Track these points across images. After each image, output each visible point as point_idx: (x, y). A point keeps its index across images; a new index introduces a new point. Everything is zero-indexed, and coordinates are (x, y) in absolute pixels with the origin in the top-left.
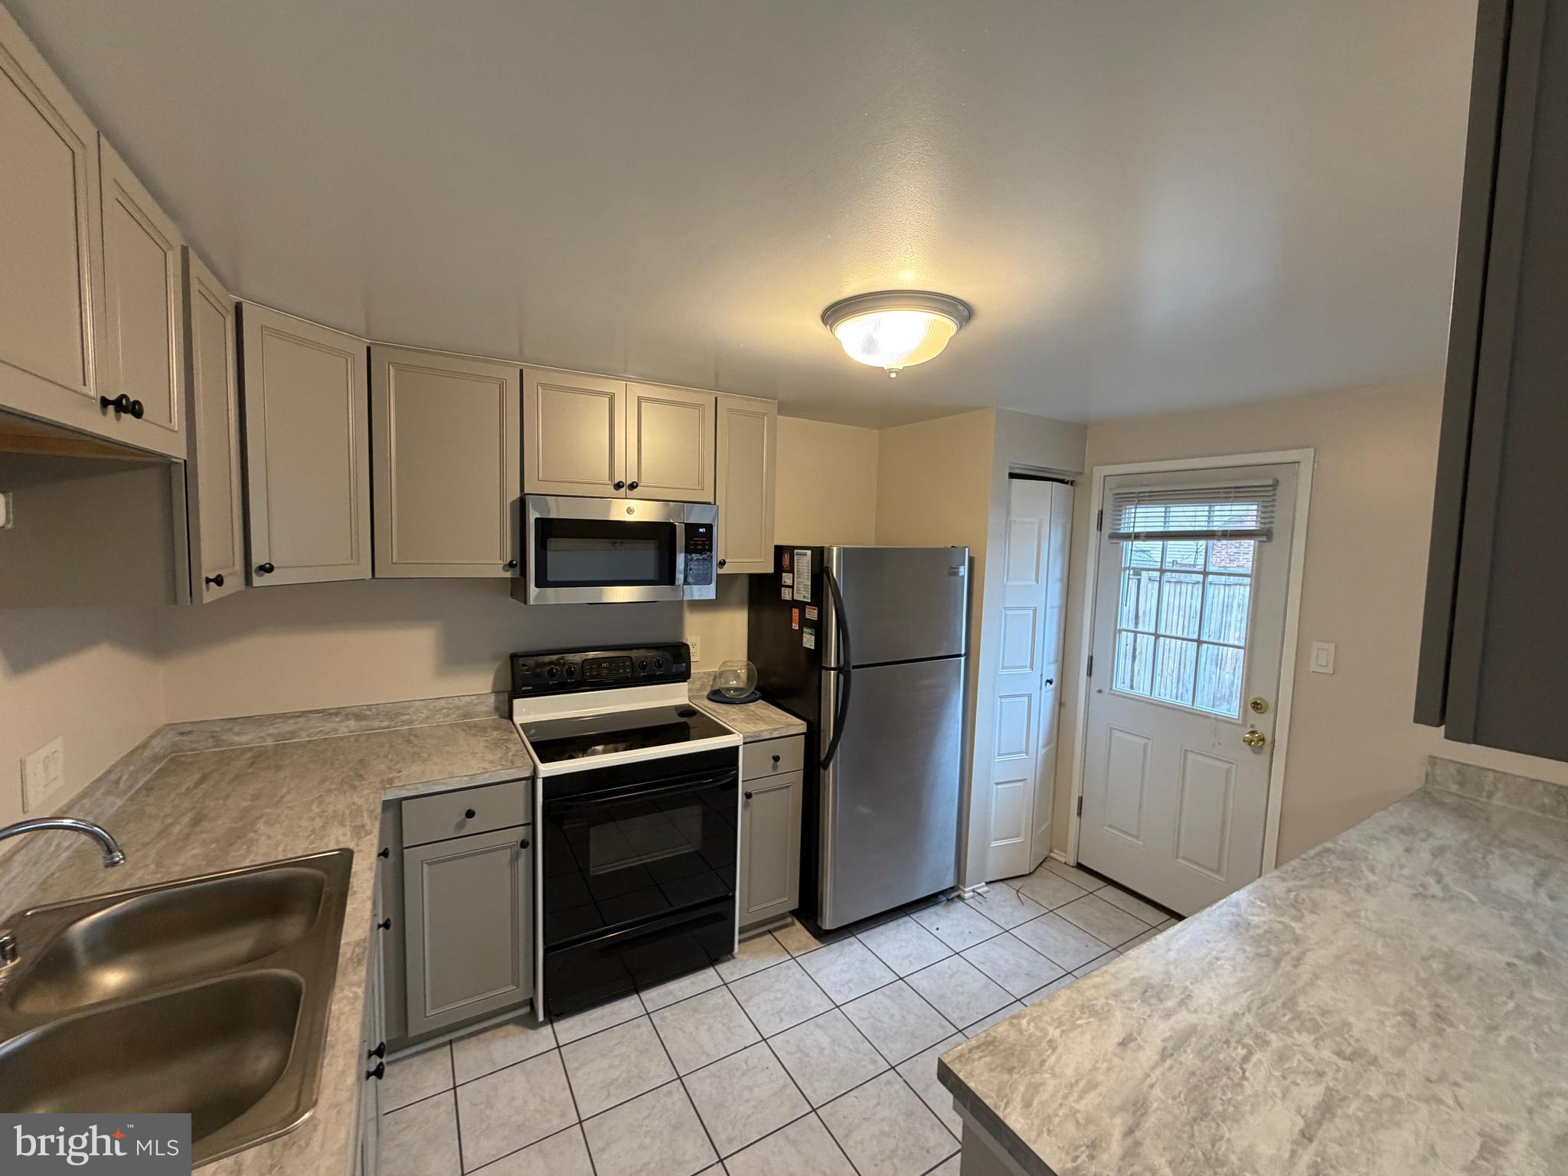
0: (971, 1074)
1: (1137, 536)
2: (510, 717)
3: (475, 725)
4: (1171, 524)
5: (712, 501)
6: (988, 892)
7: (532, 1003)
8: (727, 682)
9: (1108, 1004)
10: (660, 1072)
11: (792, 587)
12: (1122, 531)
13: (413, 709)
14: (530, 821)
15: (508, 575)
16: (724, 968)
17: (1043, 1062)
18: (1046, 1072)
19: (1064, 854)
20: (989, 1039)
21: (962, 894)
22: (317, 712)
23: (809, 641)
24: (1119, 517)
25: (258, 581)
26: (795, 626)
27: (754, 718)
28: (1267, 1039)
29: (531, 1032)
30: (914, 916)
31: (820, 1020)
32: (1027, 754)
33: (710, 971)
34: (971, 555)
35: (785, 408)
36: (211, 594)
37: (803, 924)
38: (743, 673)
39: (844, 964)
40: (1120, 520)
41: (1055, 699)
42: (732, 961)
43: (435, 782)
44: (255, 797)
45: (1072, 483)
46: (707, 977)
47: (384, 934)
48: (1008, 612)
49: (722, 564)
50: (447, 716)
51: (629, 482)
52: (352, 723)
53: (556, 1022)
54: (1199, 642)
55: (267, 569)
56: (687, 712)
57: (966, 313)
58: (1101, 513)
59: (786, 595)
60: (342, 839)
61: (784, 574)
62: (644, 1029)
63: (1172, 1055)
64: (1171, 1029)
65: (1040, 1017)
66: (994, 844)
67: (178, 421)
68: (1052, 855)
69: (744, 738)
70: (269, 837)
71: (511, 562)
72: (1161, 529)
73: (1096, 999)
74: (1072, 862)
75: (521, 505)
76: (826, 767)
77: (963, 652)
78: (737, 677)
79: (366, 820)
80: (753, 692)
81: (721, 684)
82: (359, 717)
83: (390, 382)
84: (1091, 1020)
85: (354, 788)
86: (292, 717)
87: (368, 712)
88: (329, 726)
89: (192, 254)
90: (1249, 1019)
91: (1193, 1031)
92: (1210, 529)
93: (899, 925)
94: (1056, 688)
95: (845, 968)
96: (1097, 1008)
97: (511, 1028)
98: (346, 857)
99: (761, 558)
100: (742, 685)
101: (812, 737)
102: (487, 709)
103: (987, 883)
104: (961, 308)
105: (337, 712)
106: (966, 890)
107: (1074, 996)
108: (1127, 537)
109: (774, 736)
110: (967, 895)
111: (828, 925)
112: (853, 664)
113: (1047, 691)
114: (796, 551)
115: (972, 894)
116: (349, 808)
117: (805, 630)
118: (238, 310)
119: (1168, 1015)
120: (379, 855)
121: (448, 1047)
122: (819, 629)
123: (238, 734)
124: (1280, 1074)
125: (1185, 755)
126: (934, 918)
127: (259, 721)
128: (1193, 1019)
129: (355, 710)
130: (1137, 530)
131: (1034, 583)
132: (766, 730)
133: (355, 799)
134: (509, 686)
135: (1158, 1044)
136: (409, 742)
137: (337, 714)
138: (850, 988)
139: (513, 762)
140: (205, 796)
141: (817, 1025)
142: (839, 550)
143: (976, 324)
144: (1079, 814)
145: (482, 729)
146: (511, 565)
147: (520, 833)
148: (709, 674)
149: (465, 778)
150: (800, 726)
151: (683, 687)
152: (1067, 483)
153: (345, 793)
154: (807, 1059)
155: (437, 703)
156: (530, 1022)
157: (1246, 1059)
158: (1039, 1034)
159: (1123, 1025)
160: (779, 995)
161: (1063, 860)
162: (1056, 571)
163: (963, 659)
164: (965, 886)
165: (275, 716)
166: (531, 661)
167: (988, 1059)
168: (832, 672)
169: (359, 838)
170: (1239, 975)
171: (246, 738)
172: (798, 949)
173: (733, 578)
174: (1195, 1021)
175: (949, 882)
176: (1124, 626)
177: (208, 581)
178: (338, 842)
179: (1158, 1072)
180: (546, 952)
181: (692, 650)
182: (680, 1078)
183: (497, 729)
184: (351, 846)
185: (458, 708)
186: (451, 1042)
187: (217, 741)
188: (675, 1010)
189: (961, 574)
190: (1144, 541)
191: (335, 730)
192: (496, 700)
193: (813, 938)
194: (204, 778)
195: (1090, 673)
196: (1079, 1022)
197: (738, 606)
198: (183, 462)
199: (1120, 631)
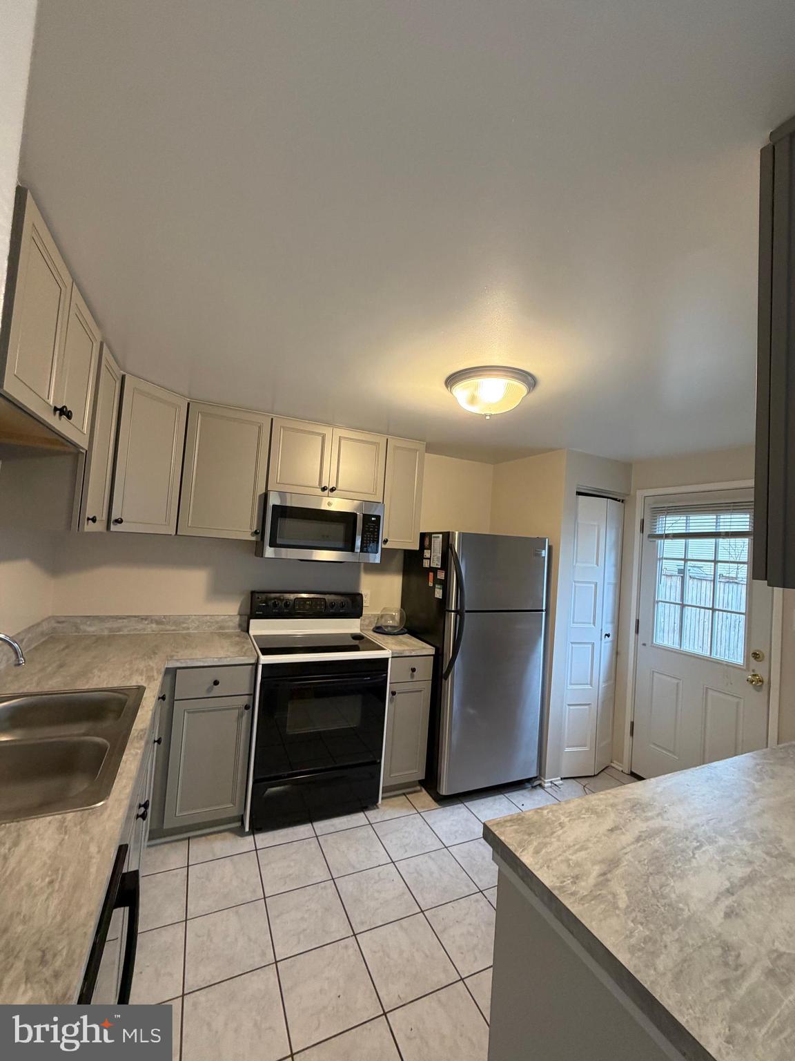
0: (503, 833)
1: (667, 536)
2: (248, 631)
3: (226, 633)
4: (691, 528)
5: (381, 501)
6: (561, 785)
7: (242, 821)
8: (386, 621)
9: (606, 809)
10: (320, 873)
11: (430, 559)
12: (657, 533)
13: (190, 621)
14: (252, 692)
15: (253, 538)
16: (370, 814)
17: (553, 833)
18: (554, 838)
19: (621, 765)
20: (520, 817)
21: (543, 783)
22: (135, 617)
23: (438, 593)
24: (655, 524)
25: (113, 528)
26: (431, 584)
27: (402, 643)
28: (717, 840)
29: (240, 838)
30: (506, 795)
31: (432, 854)
32: (591, 685)
33: (361, 815)
34: (550, 544)
35: (431, 448)
36: (89, 527)
37: (428, 792)
38: (397, 615)
39: (453, 820)
40: (656, 525)
41: (613, 649)
42: (377, 810)
43: (197, 660)
44: (94, 657)
45: (623, 501)
46: (359, 818)
47: (157, 747)
48: (577, 584)
49: (386, 541)
50: (209, 627)
51: (331, 487)
52: (154, 626)
53: (257, 833)
54: (713, 610)
55: (119, 521)
56: (357, 637)
57: (532, 382)
58: (643, 522)
59: (426, 564)
60: (140, 681)
61: (425, 551)
62: (312, 846)
63: (644, 840)
64: (648, 827)
65: (556, 811)
66: (567, 750)
67: (86, 429)
68: (612, 764)
69: (392, 653)
70: (99, 677)
71: (256, 531)
72: (684, 531)
73: (598, 806)
74: (627, 771)
75: (265, 497)
76: (446, 678)
77: (544, 608)
78: (393, 618)
79: (155, 674)
80: (402, 629)
81: (382, 623)
82: (159, 622)
83: (198, 422)
84: (593, 816)
85: (151, 658)
86: (120, 618)
87: (164, 620)
88: (140, 626)
89: (105, 347)
90: (706, 828)
91: (663, 829)
92: (718, 531)
93: (495, 800)
94: (613, 641)
95: (454, 823)
96: (597, 810)
97: (227, 834)
98: (140, 690)
99: (411, 539)
100: (396, 624)
101: (438, 658)
102: (234, 625)
103: (562, 779)
104: (530, 378)
105: (146, 618)
106: (546, 781)
107: (584, 803)
108: (660, 536)
109: (412, 654)
110: (546, 785)
111: (444, 791)
112: (466, 609)
113: (605, 643)
114: (433, 535)
115: (550, 784)
116: (146, 667)
117: (437, 586)
118: (123, 378)
119: (647, 819)
120: (159, 698)
121: (187, 841)
122: (445, 585)
123: (90, 625)
124: (721, 858)
125: (707, 692)
126: (521, 798)
127: (101, 619)
128: (665, 824)
129: (157, 618)
130: (667, 532)
131: (596, 566)
132: (407, 650)
133: (151, 663)
134: (248, 611)
135: (637, 833)
136: (185, 638)
137: (146, 619)
138: (456, 836)
139: (245, 654)
140: (67, 655)
141: (430, 857)
142: (459, 534)
143: (539, 389)
144: (632, 734)
145: (228, 636)
146: (256, 533)
147: (245, 700)
148: (375, 615)
149: (215, 659)
150: (430, 650)
151: (357, 621)
152: (619, 501)
153: (145, 659)
154: (421, 878)
155: (205, 618)
156: (240, 832)
157: (697, 848)
158: (554, 819)
159: (614, 821)
160: (406, 835)
161: (621, 769)
162: (611, 559)
163: (544, 613)
164: (545, 778)
165: (112, 617)
166: (263, 597)
167: (516, 827)
168: (453, 613)
169: (150, 681)
170: (705, 805)
171: (91, 629)
172: (423, 807)
173: (393, 552)
174: (667, 825)
175: (533, 774)
176: (660, 599)
177: (88, 519)
178: (137, 682)
179: (632, 847)
180: (254, 783)
181: (364, 599)
182: (333, 879)
183: (239, 636)
184: (145, 685)
185: (217, 622)
186: (189, 838)
187: (78, 629)
188: (334, 836)
189: (543, 555)
190: (672, 539)
191: (144, 629)
192: (240, 620)
193: (433, 801)
194: (67, 647)
195: (637, 631)
196: (584, 816)
197: (395, 572)
198: (84, 452)
199: (658, 602)
